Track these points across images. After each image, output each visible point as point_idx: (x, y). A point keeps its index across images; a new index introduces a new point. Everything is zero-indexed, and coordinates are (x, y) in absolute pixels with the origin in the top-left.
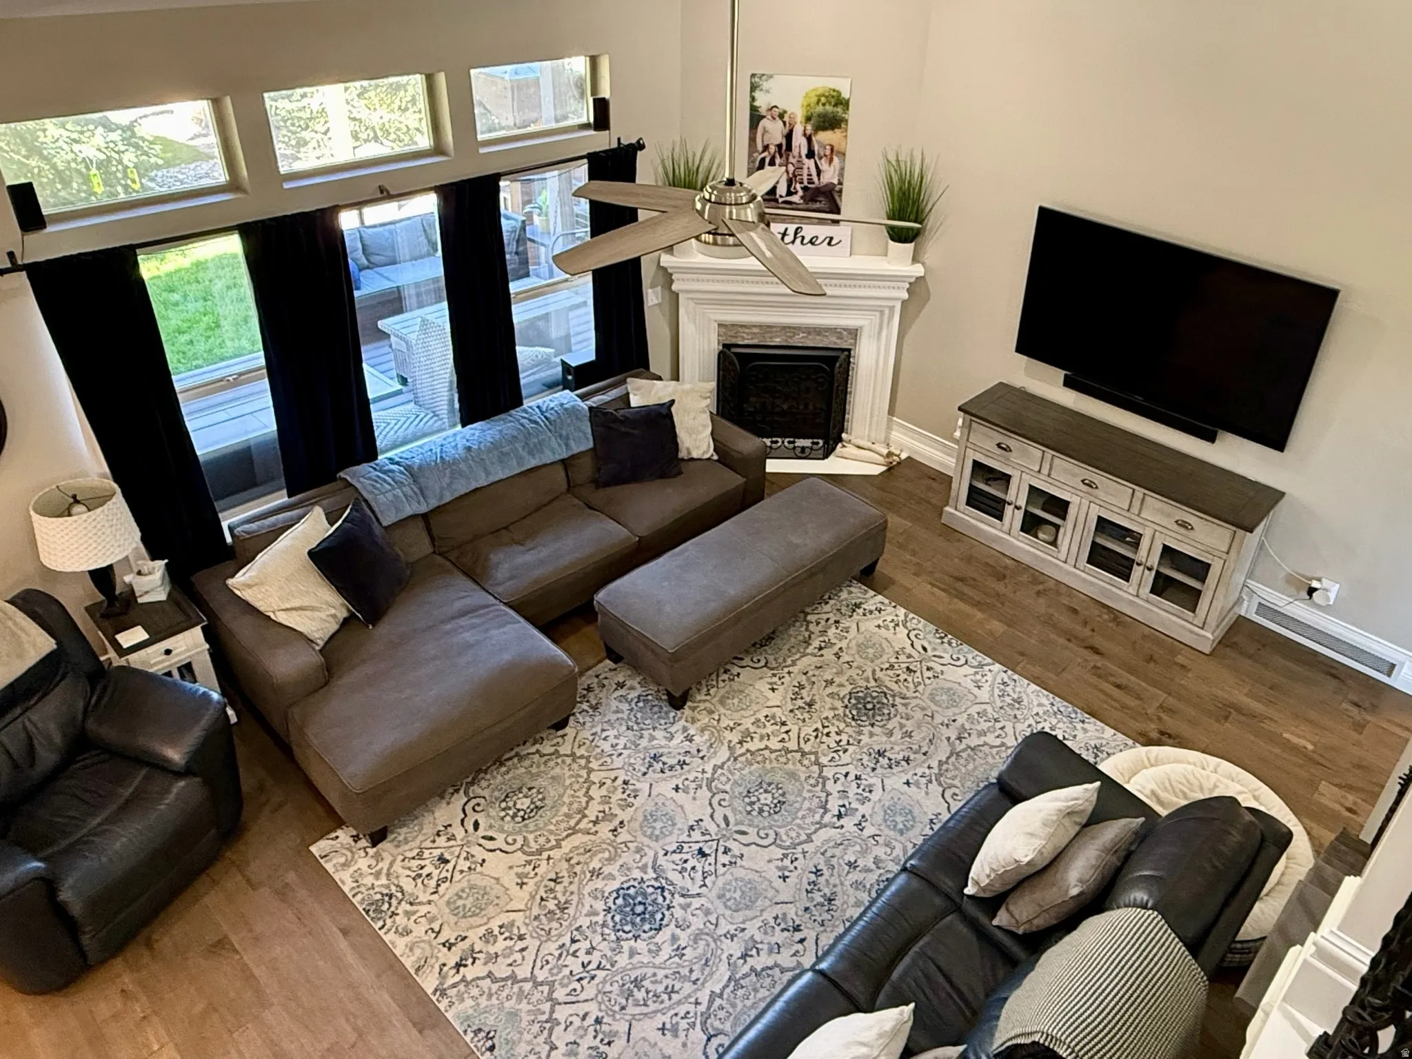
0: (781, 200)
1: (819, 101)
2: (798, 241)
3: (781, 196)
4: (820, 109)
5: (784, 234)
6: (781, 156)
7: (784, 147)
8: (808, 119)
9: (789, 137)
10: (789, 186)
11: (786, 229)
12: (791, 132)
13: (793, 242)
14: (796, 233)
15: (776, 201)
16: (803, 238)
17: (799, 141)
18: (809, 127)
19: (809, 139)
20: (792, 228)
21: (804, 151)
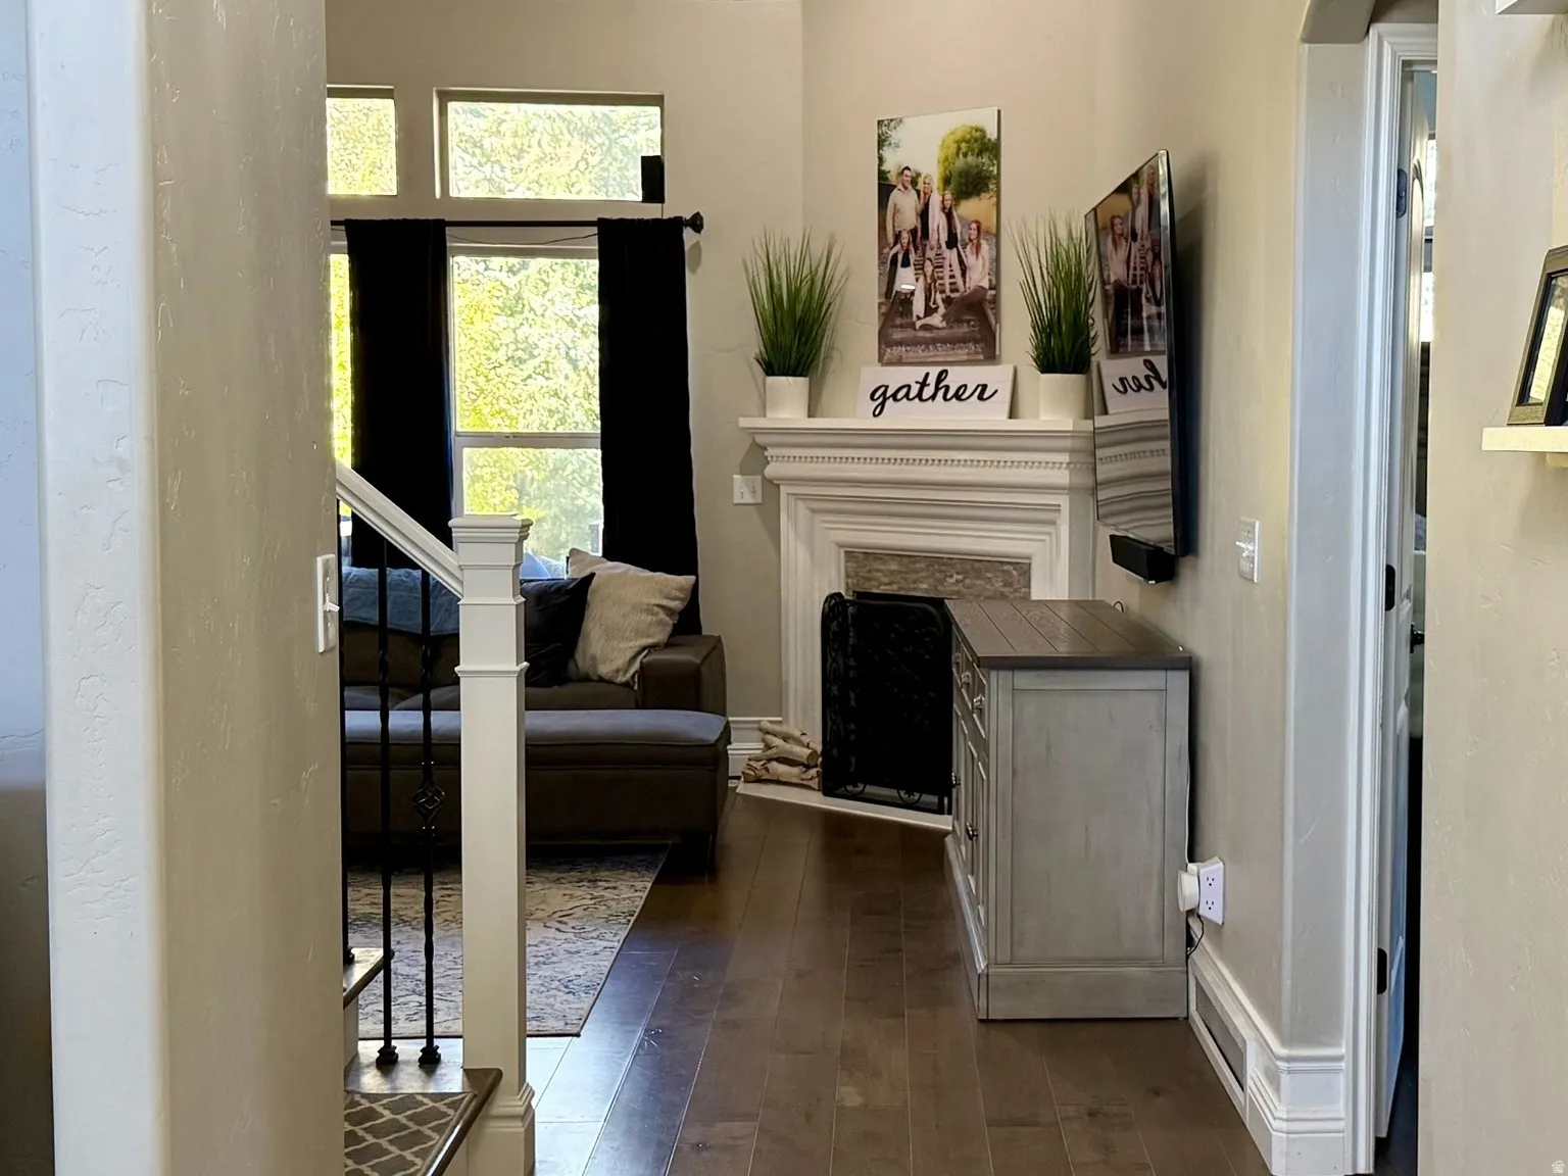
0: (918, 324)
1: (959, 149)
2: (941, 393)
3: (919, 318)
4: (960, 163)
5: (923, 384)
6: (916, 250)
7: (919, 234)
8: (947, 181)
9: (924, 215)
10: (927, 299)
11: (927, 375)
12: (927, 205)
13: (933, 397)
14: (939, 380)
15: (913, 326)
16: (947, 388)
17: (937, 219)
18: (948, 196)
19: (949, 216)
20: (934, 372)
21: (944, 237)
